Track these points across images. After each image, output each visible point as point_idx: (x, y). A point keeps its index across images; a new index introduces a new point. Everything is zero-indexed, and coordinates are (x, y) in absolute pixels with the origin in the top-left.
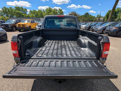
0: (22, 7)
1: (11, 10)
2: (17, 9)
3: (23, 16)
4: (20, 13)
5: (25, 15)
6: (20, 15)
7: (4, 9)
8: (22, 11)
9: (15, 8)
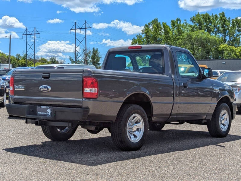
0: (223, 15)
1: (175, 30)
2: (200, 24)
3: (222, 52)
4: (208, 41)
5: (232, 51)
6: (208, 52)
7: (151, 27)
8: (219, 31)
9: (193, 20)
